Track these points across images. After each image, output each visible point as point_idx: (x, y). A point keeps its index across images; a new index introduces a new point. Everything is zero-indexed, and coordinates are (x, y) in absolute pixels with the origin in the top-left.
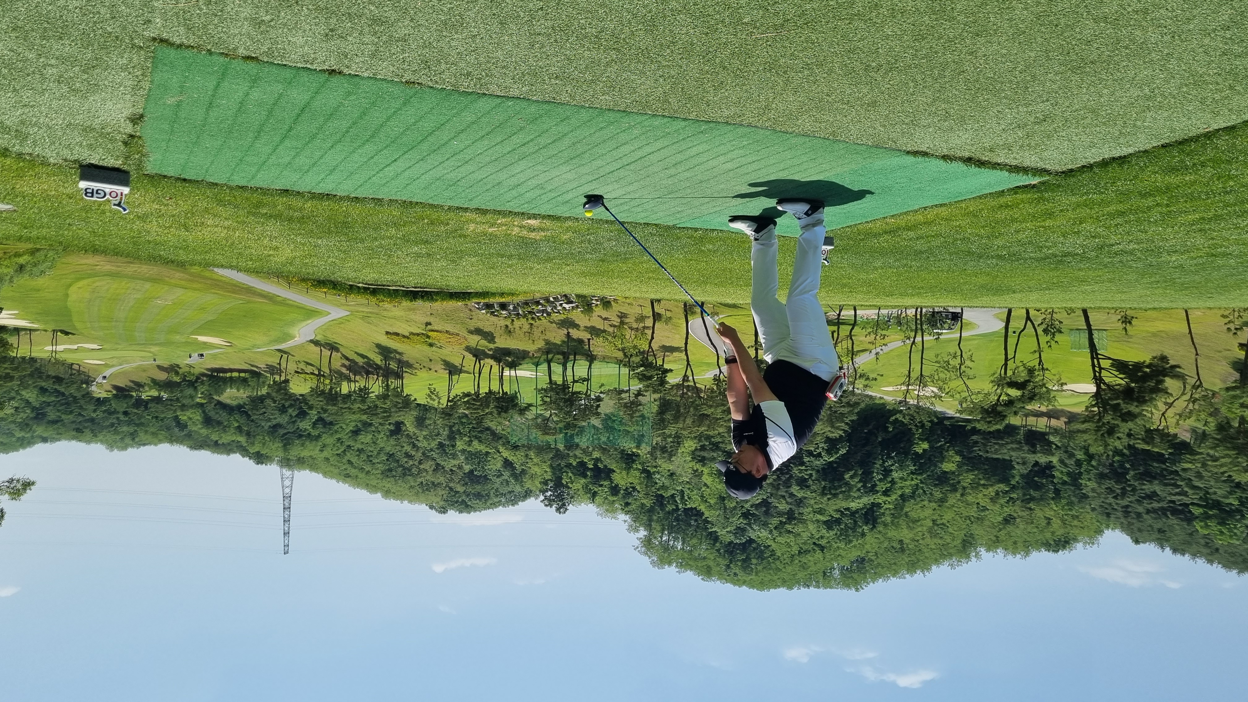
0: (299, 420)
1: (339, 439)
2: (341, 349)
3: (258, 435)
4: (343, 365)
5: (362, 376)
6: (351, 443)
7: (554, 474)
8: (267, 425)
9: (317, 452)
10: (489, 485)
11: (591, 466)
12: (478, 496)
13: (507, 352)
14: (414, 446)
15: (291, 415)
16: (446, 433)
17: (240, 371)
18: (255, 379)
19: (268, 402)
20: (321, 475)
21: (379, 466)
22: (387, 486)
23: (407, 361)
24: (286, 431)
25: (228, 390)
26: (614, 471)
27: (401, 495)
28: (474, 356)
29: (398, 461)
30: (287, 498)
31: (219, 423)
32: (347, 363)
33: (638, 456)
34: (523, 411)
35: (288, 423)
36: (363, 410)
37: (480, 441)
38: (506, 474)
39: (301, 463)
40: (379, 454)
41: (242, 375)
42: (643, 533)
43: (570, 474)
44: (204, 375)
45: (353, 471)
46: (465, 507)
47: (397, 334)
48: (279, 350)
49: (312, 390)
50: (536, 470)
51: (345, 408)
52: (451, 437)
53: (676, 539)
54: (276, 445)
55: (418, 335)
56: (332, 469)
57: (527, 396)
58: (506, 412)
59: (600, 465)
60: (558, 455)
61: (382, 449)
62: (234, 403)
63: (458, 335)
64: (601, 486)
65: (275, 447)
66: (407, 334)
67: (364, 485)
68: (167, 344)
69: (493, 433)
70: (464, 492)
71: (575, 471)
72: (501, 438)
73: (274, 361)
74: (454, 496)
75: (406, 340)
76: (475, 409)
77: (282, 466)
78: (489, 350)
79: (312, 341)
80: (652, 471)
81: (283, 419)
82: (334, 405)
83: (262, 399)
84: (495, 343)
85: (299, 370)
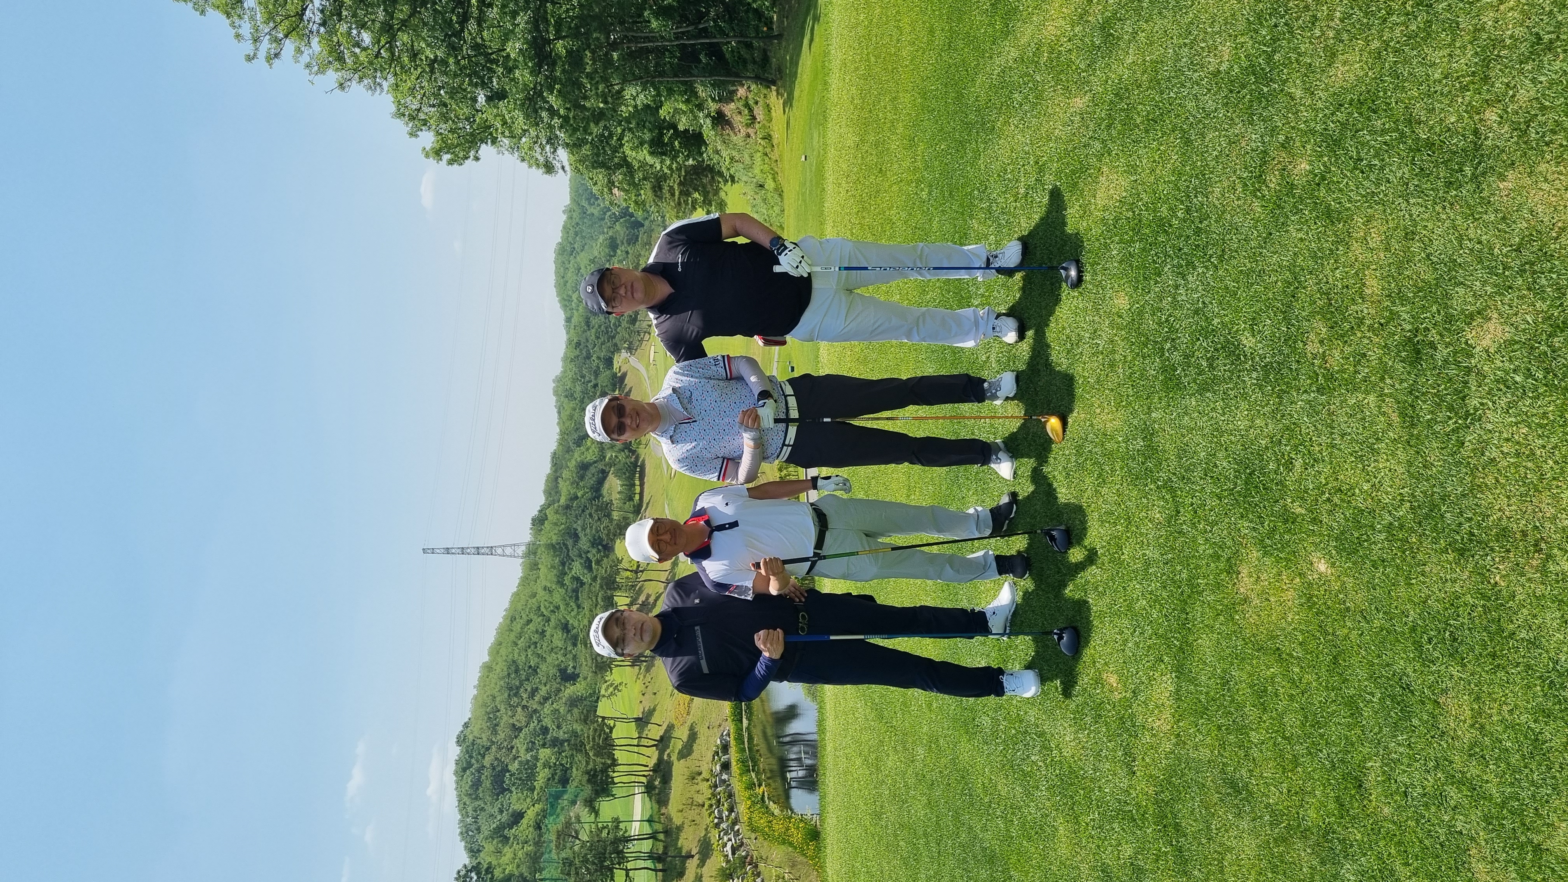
1: (558, 608)
3: (567, 518)
6: (553, 623)
8: (578, 526)
10: (490, 799)
12: (477, 784)
13: (666, 779)
14: (546, 699)
17: (641, 494)
20: (515, 590)
21: (523, 657)
22: (498, 668)
25: (619, 482)
27: (485, 686)
28: (662, 738)
29: (528, 679)
30: (491, 551)
31: (582, 478)
34: (590, 804)
38: (505, 817)
39: (532, 567)
40: (538, 655)
41: (637, 497)
44: (637, 458)
45: (519, 626)
46: (463, 767)
54: (555, 538)
56: (523, 602)
57: (608, 809)
58: (589, 781)
61: (544, 659)
62: (605, 491)
63: (688, 713)
65: (551, 534)
70: (482, 766)
77: (528, 545)
78: (669, 755)
84: (679, 760)
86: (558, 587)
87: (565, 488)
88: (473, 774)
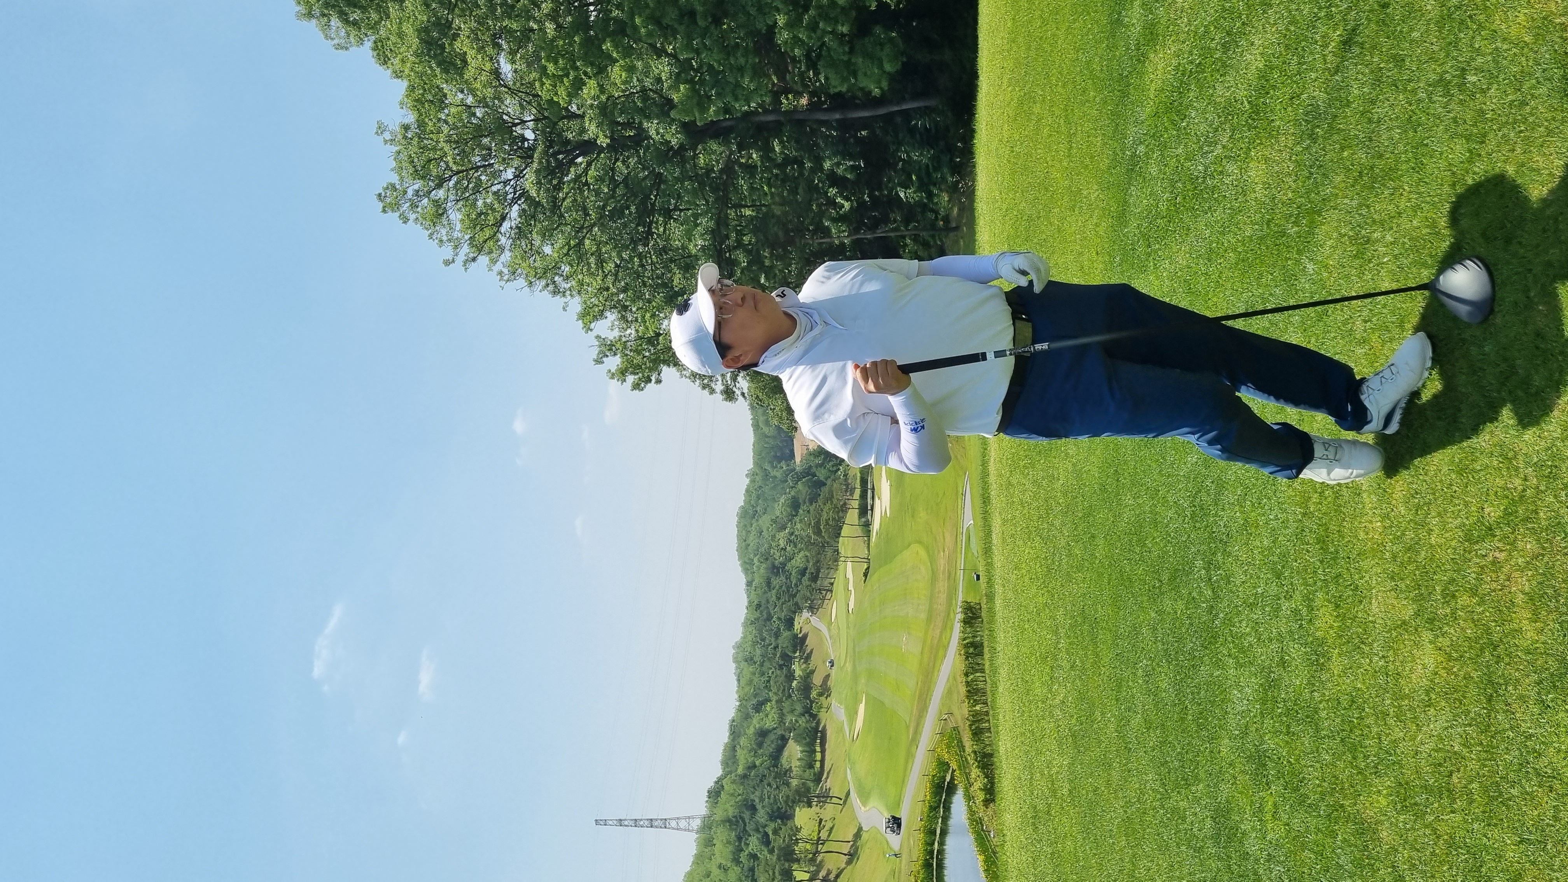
2: (850, 867)
4: (829, 872)
8: (755, 797)
9: (720, 860)
15: (766, 825)
17: (822, 761)
18: (812, 777)
20: (689, 868)
24: (747, 821)
25: (799, 748)
30: (665, 823)
31: (760, 745)
35: (757, 823)
39: (708, 843)
41: (818, 765)
44: (818, 723)
48: (848, 794)
54: (731, 811)
62: (784, 761)
65: (727, 807)
68: (855, 677)
77: (704, 818)
79: (860, 829)
86: (734, 864)
87: (743, 757)
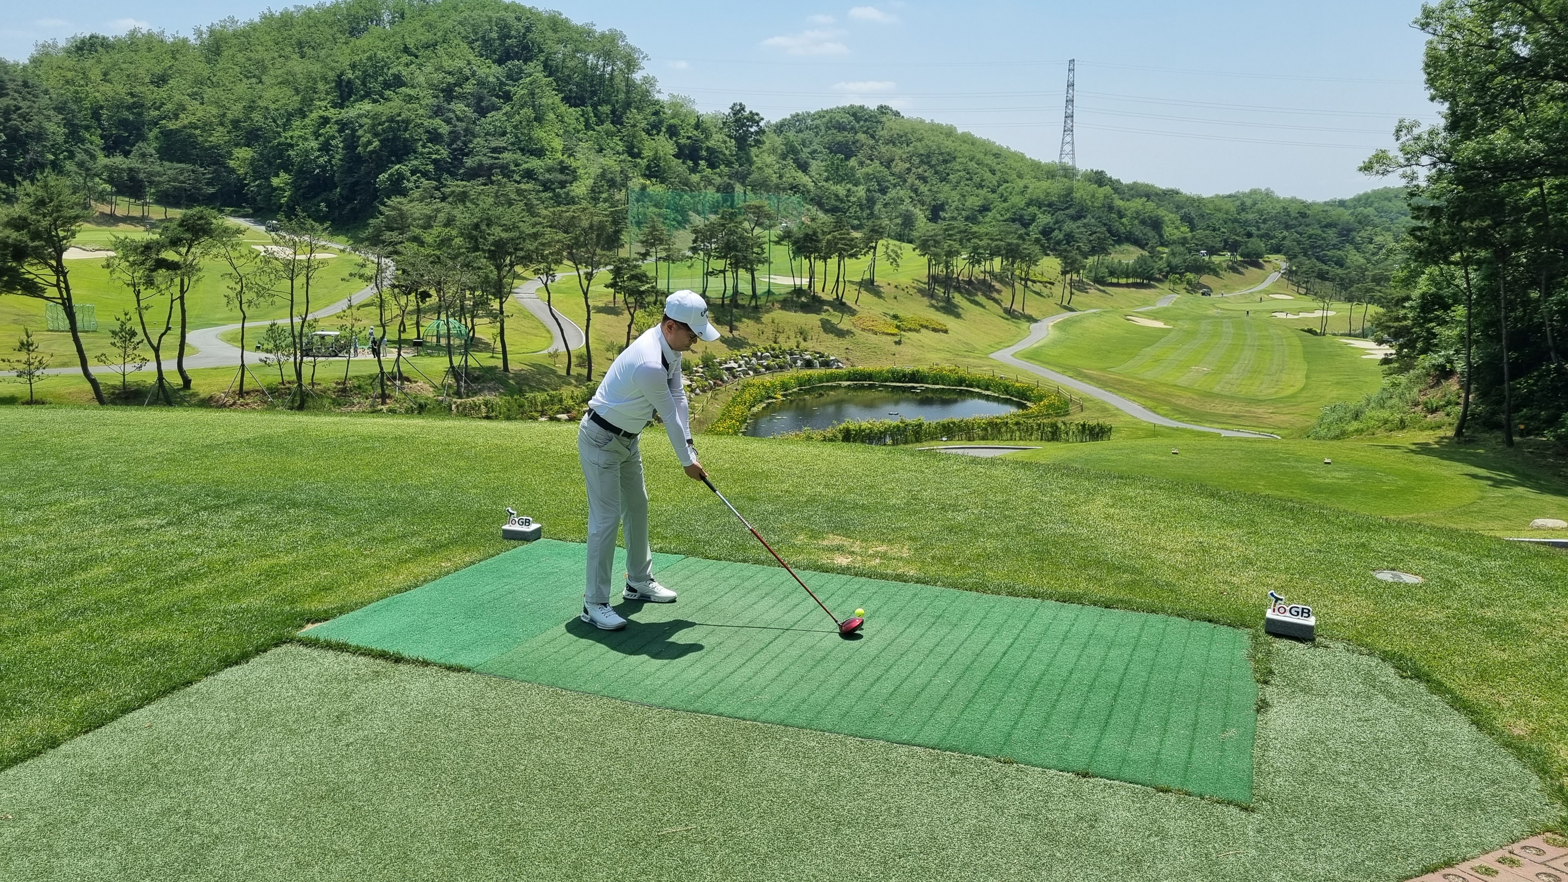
0: (1051, 225)
1: (1005, 201)
2: (1001, 312)
3: (1099, 208)
4: (999, 292)
5: (976, 278)
6: (991, 196)
7: (747, 154)
8: (1089, 219)
9: (1031, 186)
10: (826, 141)
11: (702, 162)
12: (840, 127)
13: (806, 308)
14: (916, 191)
15: (1061, 231)
16: (878, 206)
17: (1118, 285)
18: (1100, 275)
19: (1086, 249)
20: (1028, 157)
21: (958, 167)
22: (948, 143)
23: (923, 296)
24: (1066, 212)
25: (1131, 262)
26: (673, 156)
27: (933, 130)
28: (844, 304)
29: (936, 172)
30: (1068, 130)
31: (1143, 222)
32: (995, 295)
33: (645, 176)
34: (787, 235)
35: (1064, 221)
36: (976, 237)
37: (837, 196)
38: (804, 154)
39: (1050, 173)
40: (958, 183)
41: (1115, 280)
42: (637, 76)
43: (727, 152)
44: (1159, 281)
45: (989, 162)
46: (857, 114)
47: (935, 330)
48: (1072, 310)
49: (1035, 263)
50: (770, 159)
51: (997, 240)
52: (871, 202)
53: (595, 68)
54: (1078, 195)
55: (910, 330)
56: (1014, 165)
57: (781, 254)
58: (807, 235)
59: (690, 163)
60: (742, 178)
61: (954, 188)
62: (1126, 247)
63: (863, 330)
64: (689, 138)
65: (1082, 192)
66: (923, 330)
67: (978, 143)
68: (1197, 319)
69: (820, 205)
70: (856, 133)
71: (721, 156)
72: (812, 200)
73: (1079, 298)
74: (868, 128)
75: (924, 323)
76: (844, 239)
77: (1074, 168)
78: (828, 310)
79: (1036, 321)
80: (626, 155)
81: (1069, 226)
82: (1009, 244)
83: (1093, 251)
84: (821, 320)
85: (1049, 286)
86: (1027, 200)
88: (850, 123)
